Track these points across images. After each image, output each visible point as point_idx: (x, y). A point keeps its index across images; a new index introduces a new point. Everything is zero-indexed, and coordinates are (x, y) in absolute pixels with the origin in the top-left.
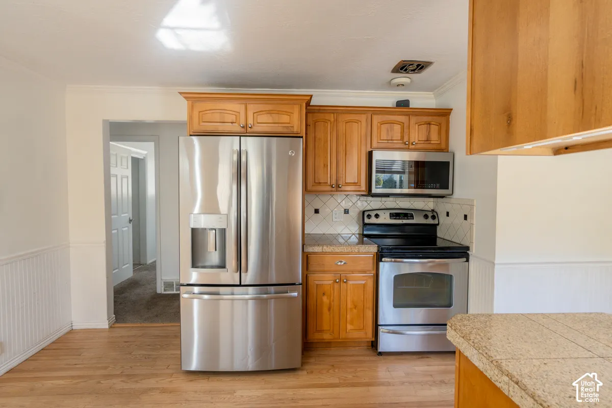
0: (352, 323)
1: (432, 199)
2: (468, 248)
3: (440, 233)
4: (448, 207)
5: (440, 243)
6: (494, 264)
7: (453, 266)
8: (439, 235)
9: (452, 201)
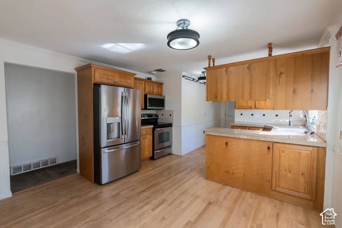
0: (147, 152)
1: (155, 110)
2: (172, 124)
3: (159, 121)
4: (163, 113)
5: (158, 124)
6: (181, 126)
7: (166, 130)
8: (158, 121)
9: (164, 111)
